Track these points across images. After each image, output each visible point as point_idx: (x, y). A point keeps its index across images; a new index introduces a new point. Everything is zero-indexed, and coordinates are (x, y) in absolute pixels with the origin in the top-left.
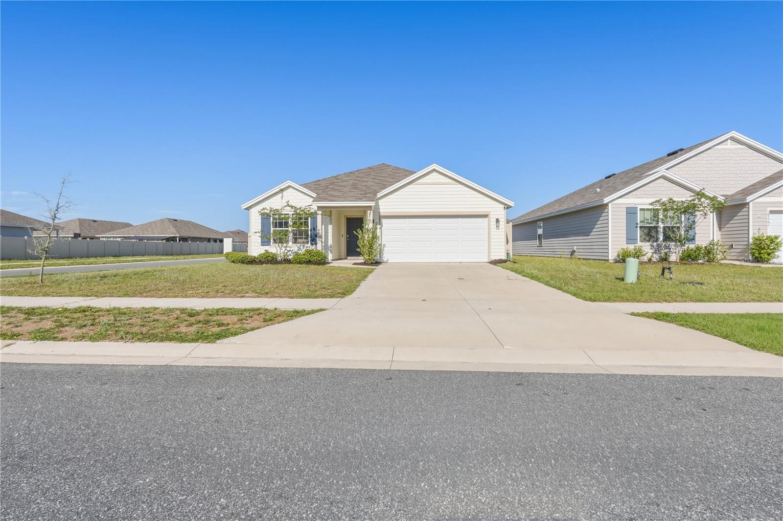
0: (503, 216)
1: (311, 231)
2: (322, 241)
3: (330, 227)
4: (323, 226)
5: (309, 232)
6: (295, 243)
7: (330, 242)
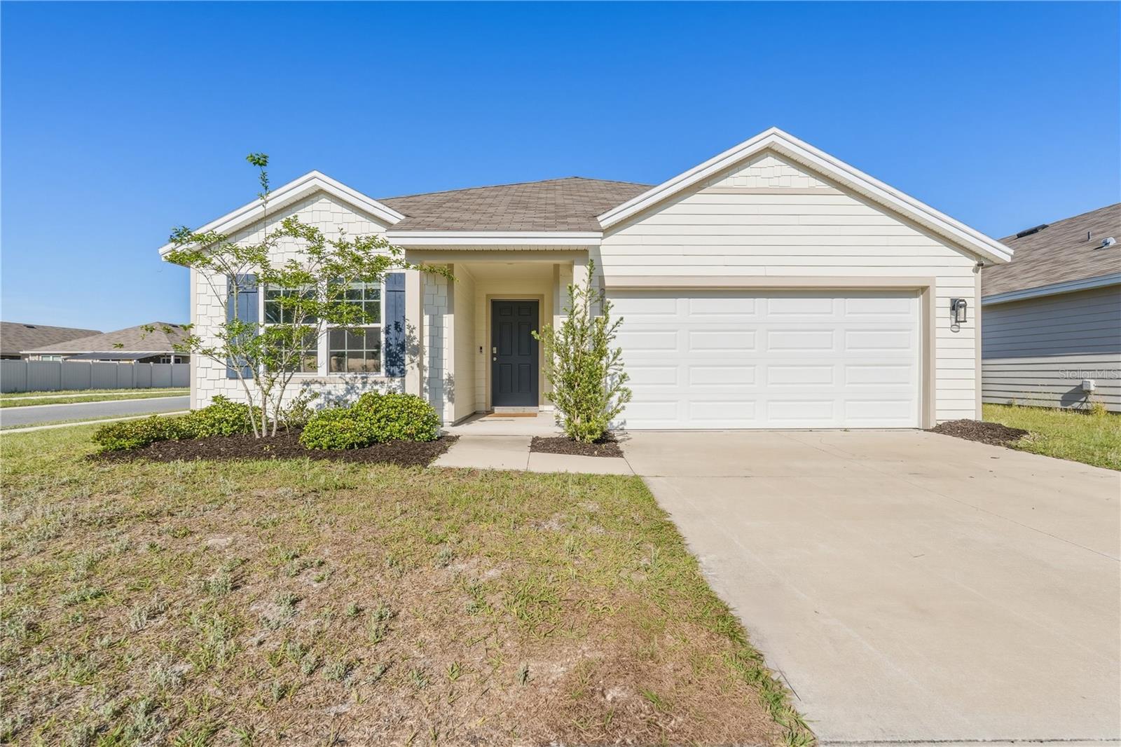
0: (971, 292)
1: (387, 332)
2: (420, 365)
3: (448, 321)
4: (426, 318)
5: (383, 337)
6: (340, 370)
7: (448, 367)
